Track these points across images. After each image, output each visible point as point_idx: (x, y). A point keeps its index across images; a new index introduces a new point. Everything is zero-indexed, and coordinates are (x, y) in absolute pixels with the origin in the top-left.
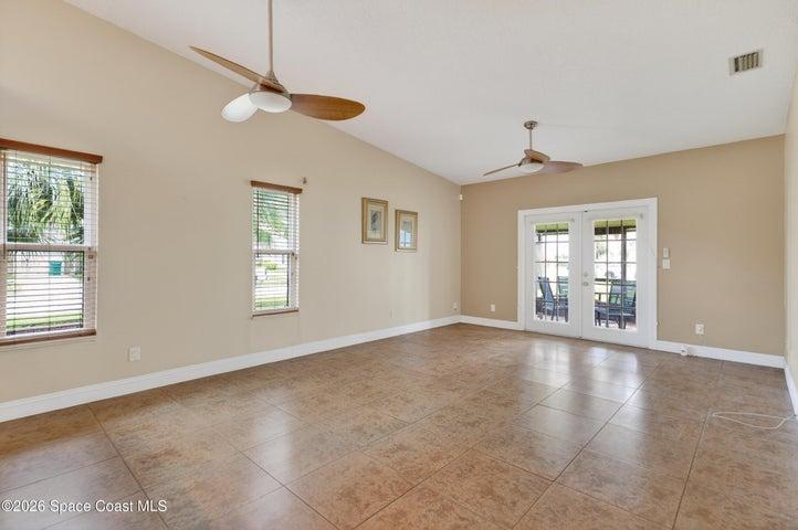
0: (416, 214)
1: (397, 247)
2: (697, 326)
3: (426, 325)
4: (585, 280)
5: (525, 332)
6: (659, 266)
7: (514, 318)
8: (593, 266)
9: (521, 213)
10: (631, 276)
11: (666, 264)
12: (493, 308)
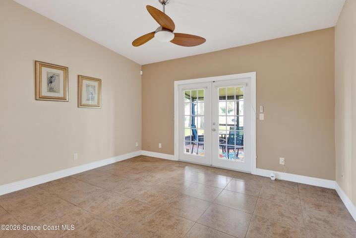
0: (99, 81)
1: (80, 104)
2: (280, 158)
3: (112, 160)
4: (214, 127)
5: (179, 162)
6: (257, 118)
7: (172, 153)
8: (218, 118)
9: (176, 83)
10: (241, 125)
11: (262, 117)
12: (160, 146)
